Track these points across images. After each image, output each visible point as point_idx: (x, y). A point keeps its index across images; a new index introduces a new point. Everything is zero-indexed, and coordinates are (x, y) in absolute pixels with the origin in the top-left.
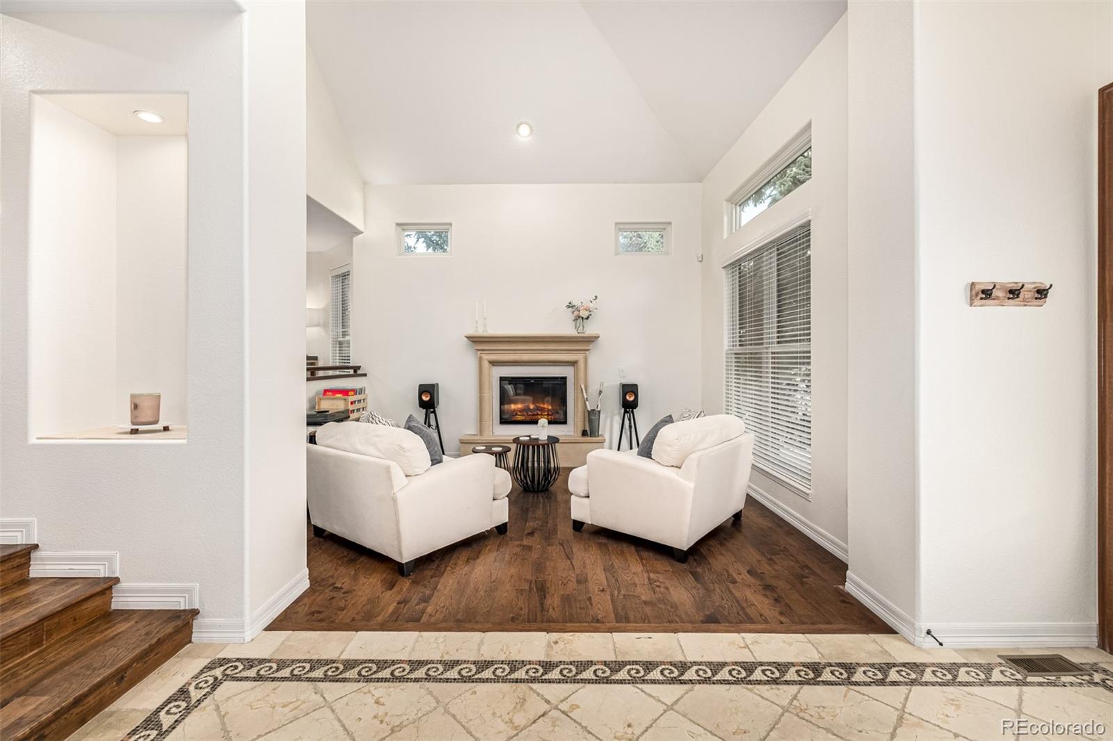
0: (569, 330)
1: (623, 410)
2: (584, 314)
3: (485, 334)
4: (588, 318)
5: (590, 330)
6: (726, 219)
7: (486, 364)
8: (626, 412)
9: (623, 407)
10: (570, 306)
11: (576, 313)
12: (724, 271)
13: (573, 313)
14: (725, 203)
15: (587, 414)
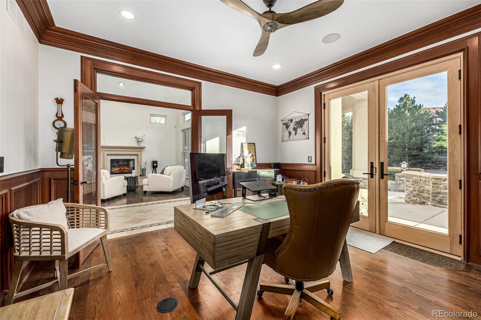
0: (135, 145)
1: (153, 169)
2: (141, 140)
3: (105, 145)
4: (141, 142)
5: (142, 145)
6: (181, 118)
7: (106, 155)
8: (154, 169)
9: (153, 167)
10: (136, 138)
11: (138, 140)
12: (181, 131)
13: (137, 140)
14: (181, 114)
15: (141, 170)
